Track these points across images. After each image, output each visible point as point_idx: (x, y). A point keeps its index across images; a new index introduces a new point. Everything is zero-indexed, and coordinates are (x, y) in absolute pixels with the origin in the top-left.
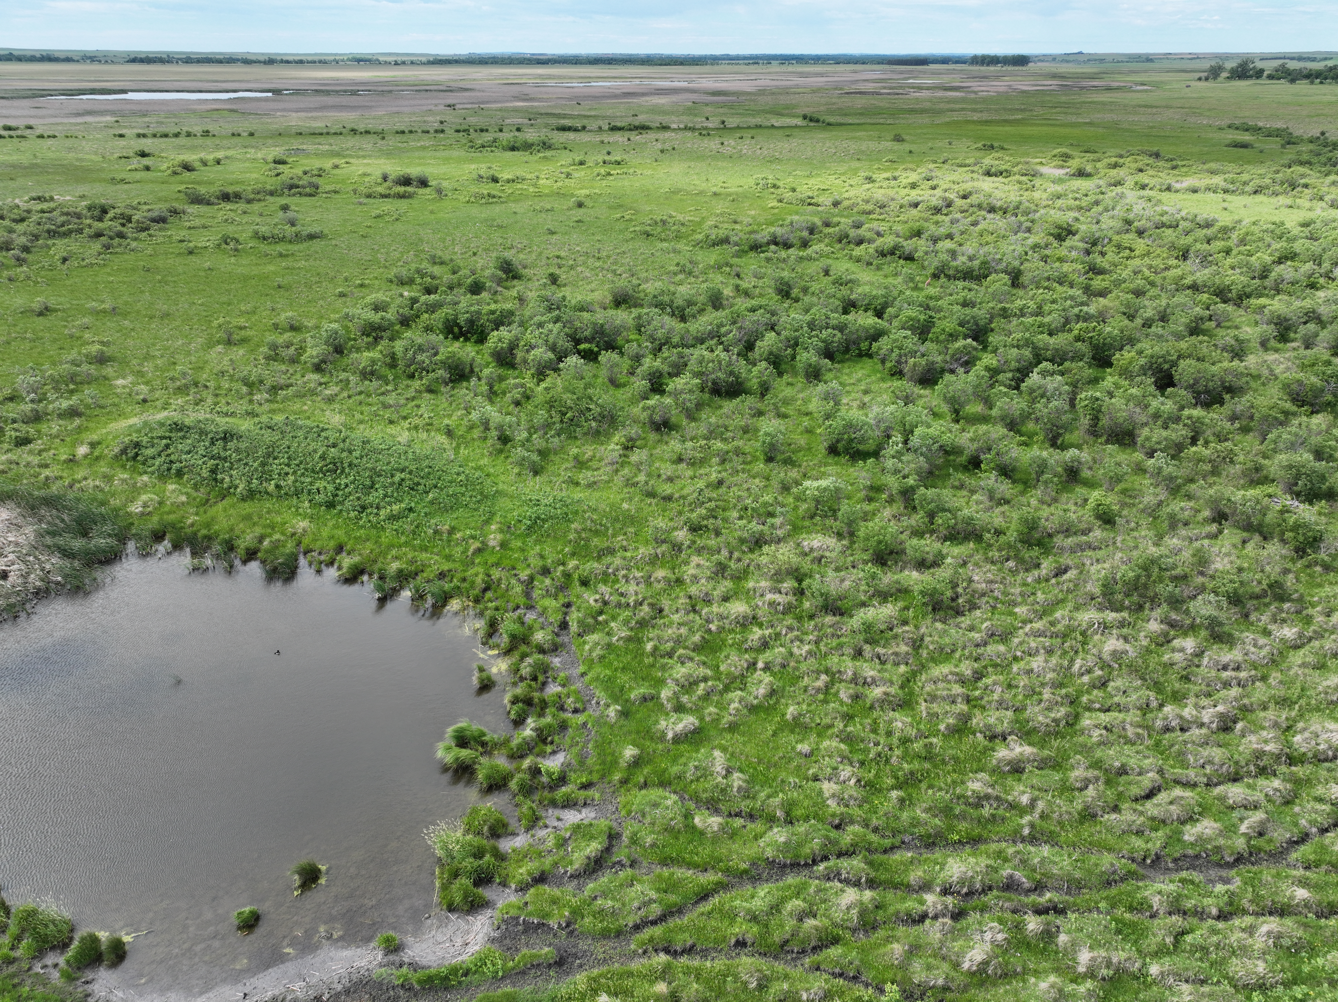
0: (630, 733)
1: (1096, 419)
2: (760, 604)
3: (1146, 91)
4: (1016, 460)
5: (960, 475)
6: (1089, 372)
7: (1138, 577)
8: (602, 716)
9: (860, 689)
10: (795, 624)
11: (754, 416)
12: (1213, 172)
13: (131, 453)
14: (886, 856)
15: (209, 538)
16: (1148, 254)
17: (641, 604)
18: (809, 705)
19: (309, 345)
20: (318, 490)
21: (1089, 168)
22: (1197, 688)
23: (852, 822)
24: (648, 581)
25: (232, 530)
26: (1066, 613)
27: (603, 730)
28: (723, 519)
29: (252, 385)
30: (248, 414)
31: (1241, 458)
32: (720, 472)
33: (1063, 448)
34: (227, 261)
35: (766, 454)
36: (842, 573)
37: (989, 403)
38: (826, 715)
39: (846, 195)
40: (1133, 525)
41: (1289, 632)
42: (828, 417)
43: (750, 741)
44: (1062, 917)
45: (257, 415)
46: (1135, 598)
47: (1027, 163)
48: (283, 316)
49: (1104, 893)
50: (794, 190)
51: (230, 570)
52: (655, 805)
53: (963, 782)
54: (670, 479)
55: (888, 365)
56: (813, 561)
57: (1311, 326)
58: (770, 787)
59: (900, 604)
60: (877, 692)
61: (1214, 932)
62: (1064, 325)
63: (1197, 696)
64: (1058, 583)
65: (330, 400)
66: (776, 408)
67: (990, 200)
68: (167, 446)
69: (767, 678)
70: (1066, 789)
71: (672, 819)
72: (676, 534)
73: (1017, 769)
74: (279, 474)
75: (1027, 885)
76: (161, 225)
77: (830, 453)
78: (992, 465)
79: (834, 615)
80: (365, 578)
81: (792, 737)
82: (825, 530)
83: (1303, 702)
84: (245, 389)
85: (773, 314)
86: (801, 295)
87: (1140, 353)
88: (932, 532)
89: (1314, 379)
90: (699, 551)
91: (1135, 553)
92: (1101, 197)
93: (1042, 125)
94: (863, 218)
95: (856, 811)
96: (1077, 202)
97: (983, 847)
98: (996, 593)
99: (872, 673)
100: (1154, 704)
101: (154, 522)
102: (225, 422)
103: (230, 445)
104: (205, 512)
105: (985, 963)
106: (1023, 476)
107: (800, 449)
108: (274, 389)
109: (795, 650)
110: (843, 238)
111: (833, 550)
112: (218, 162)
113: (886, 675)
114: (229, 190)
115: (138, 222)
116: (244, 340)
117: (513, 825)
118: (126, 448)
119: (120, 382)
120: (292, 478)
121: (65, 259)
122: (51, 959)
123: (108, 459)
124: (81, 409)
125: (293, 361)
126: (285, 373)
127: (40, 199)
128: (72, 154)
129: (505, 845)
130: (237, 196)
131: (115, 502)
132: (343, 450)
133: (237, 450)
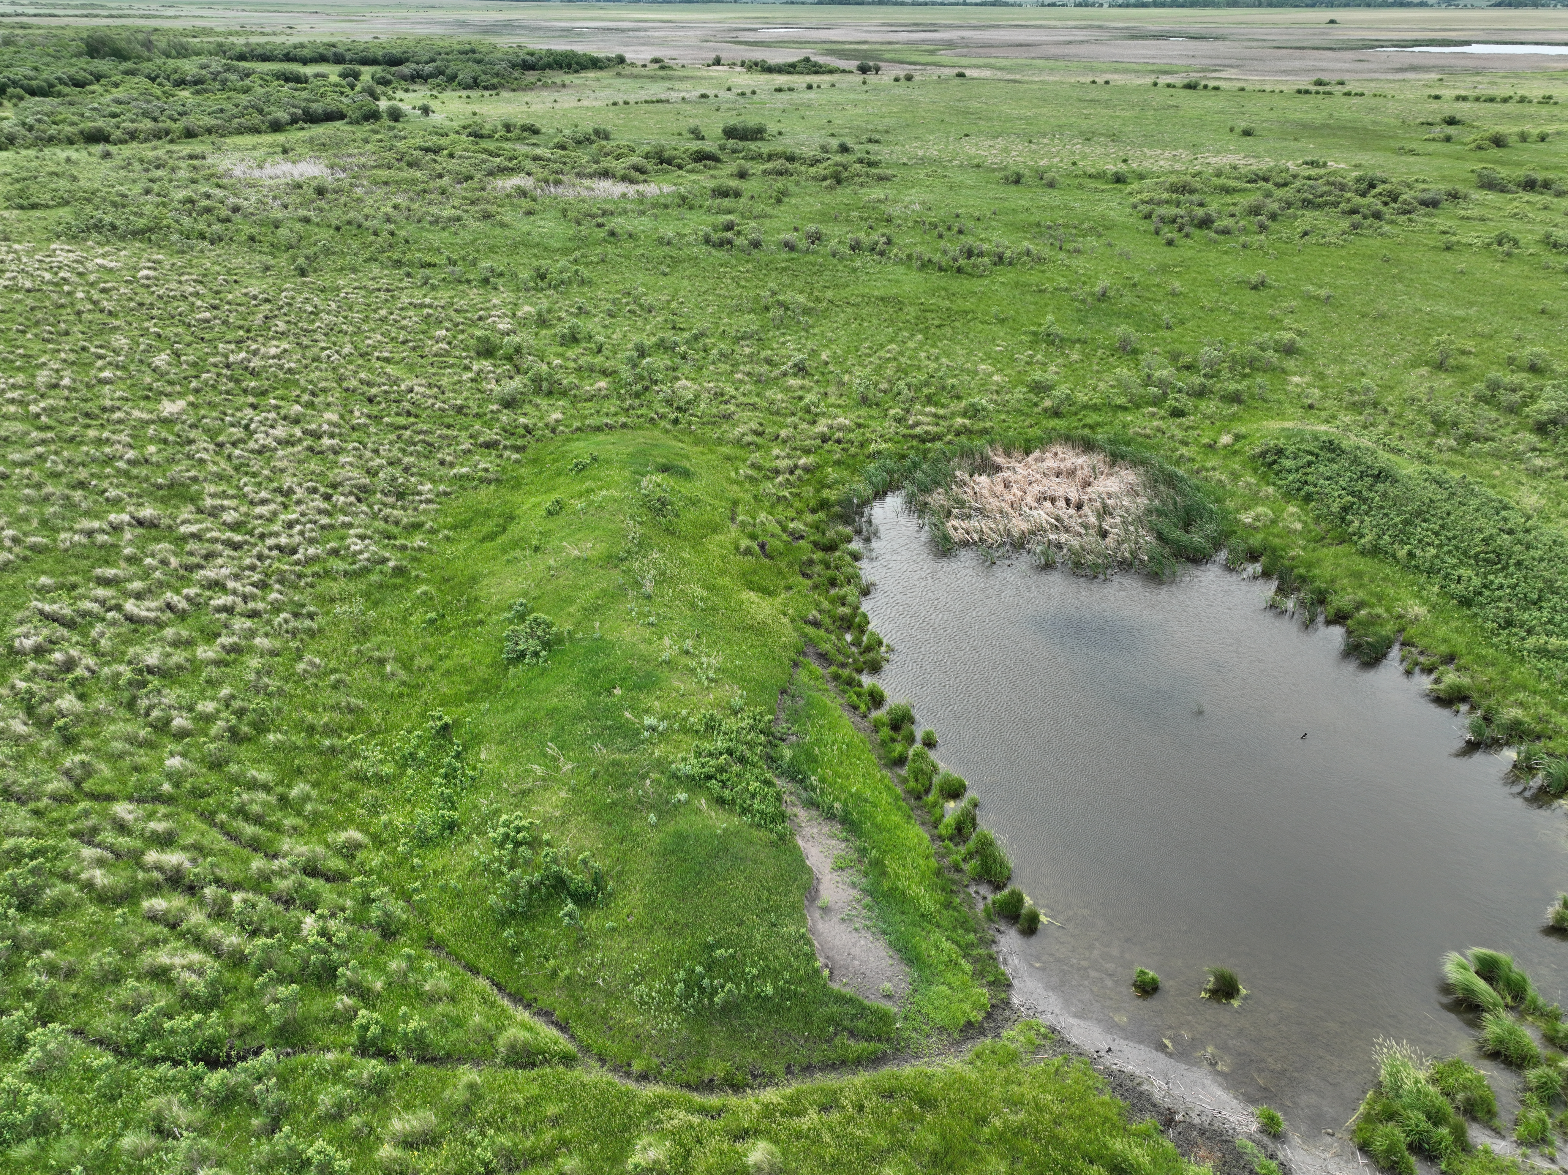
13: (1270, 458)
15: (1303, 579)
19: (1545, 395)
20: (1459, 577)
25: (1333, 581)
29: (1439, 423)
30: (1420, 457)
34: (1489, 266)
45: (1429, 463)
48: (1528, 350)
51: (1308, 625)
65: (1536, 473)
68: (1310, 464)
74: (1420, 541)
76: (1430, 209)
80: (1464, 708)
84: (1430, 427)
101: (1256, 540)
102: (1384, 458)
103: (1380, 487)
104: (1314, 550)
108: (1468, 438)
112: (1543, 138)
114: (1540, 176)
115: (1405, 202)
116: (1460, 368)
117: (1503, 1120)
118: (1266, 452)
119: (1296, 379)
120: (1433, 551)
121: (1306, 234)
122: (984, 890)
123: (1244, 458)
124: (1245, 397)
125: (1512, 410)
126: (1491, 422)
127: (1312, 164)
128: (1372, 116)
129: (1478, 1136)
130: (1547, 185)
131: (1230, 504)
132: (1520, 542)
133: (1385, 495)
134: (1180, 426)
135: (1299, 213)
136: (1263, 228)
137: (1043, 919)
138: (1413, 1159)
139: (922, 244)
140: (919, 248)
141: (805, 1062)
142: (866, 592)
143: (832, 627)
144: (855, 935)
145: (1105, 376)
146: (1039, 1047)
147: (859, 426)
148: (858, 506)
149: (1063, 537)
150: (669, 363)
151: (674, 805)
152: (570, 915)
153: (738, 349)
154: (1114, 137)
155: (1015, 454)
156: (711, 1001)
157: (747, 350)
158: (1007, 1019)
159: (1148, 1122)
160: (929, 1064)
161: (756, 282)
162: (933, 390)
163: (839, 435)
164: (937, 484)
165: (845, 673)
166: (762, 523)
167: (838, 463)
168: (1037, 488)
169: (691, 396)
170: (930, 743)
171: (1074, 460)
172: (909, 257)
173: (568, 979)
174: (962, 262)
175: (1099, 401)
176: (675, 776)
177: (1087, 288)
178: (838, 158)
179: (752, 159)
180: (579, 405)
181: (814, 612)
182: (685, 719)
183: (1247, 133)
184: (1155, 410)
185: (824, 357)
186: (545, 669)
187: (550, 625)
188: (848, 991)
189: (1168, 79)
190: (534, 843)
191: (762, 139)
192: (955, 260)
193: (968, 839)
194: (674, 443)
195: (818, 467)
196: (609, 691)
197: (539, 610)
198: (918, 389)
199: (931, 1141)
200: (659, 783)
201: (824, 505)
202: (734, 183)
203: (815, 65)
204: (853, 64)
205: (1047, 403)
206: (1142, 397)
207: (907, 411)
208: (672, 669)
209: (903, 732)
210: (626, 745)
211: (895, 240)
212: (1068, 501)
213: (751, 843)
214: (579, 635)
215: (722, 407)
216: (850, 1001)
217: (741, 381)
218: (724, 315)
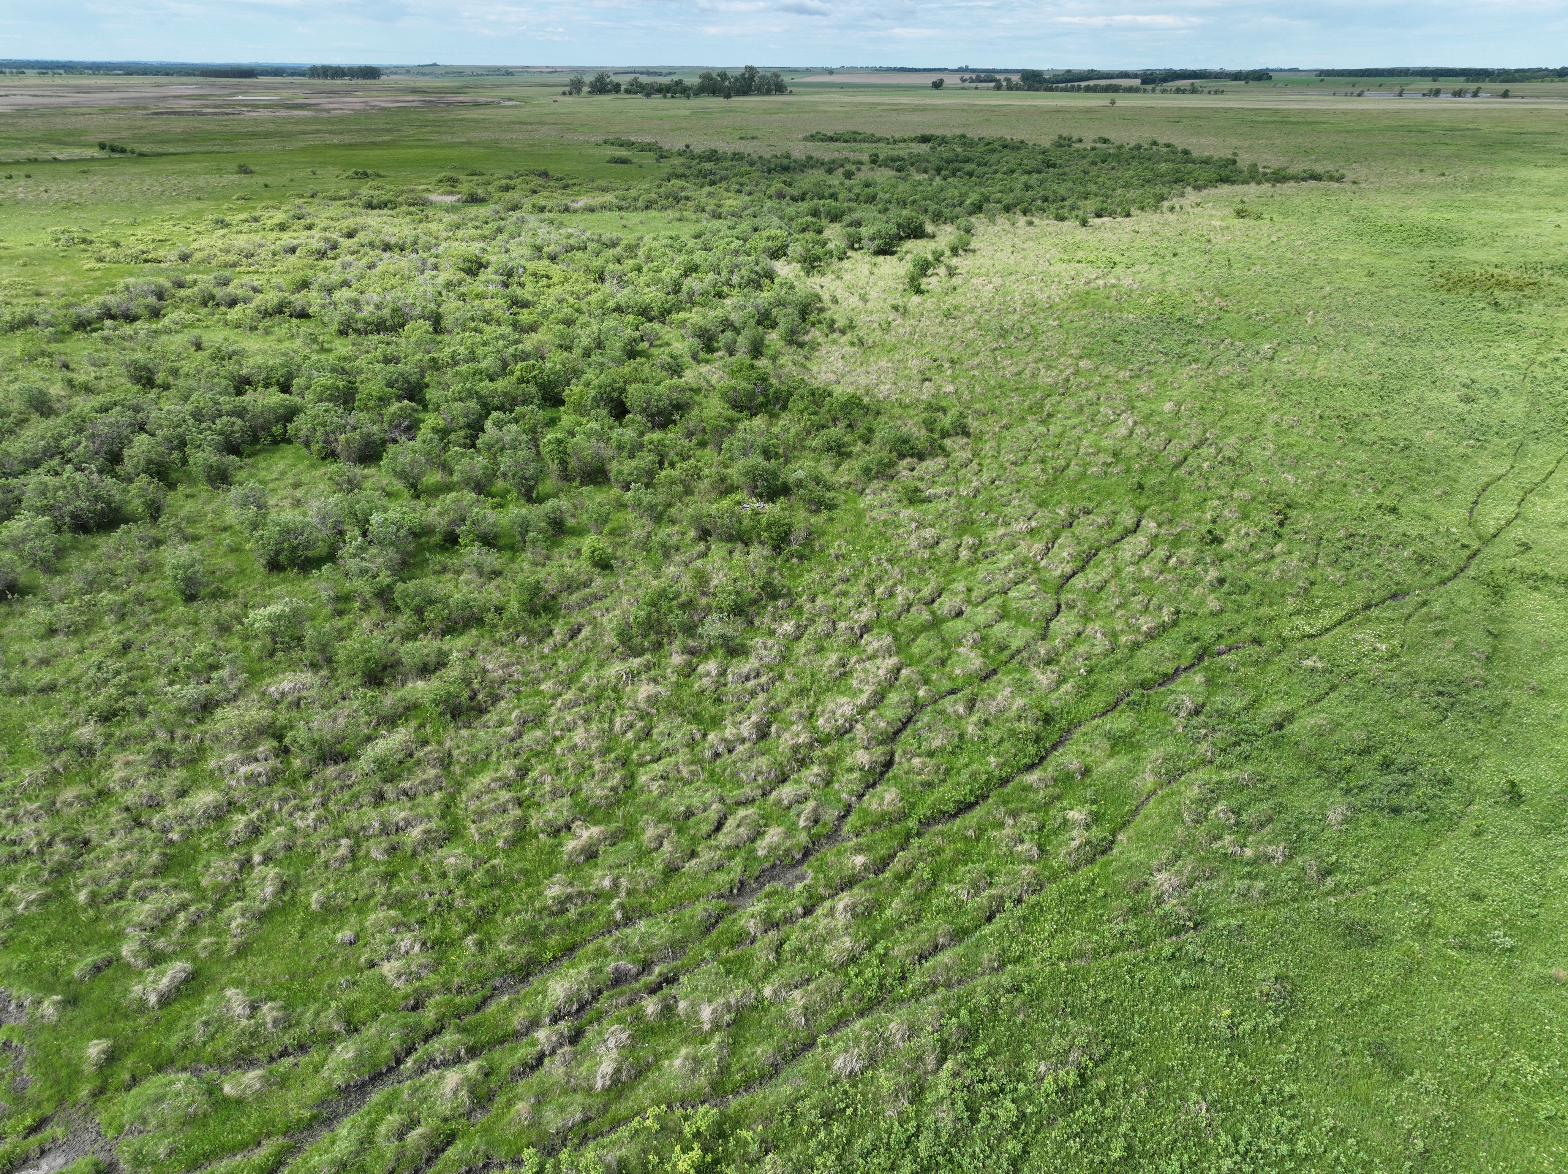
0: (87, 1023)
1: (564, 463)
2: (234, 783)
3: (516, 106)
4: (494, 525)
5: (439, 558)
6: (541, 415)
7: (649, 615)
8: (32, 1021)
9: (394, 838)
10: (289, 791)
11: (150, 547)
12: (604, 190)
14: (479, 1015)
16: (566, 280)
17: (50, 844)
18: (337, 882)
21: (480, 192)
22: (730, 706)
23: (430, 995)
24: (52, 809)
26: (592, 674)
27: (41, 1038)
28: (145, 693)
31: (707, 471)
32: (121, 633)
33: (540, 500)
35: (183, 593)
36: (332, 711)
37: (446, 468)
38: (361, 885)
39: (195, 245)
40: (630, 564)
41: (788, 627)
42: (255, 526)
43: (271, 957)
44: (676, 986)
46: (653, 637)
47: (412, 191)
49: (706, 942)
50: (117, 245)
52: (159, 1099)
53: (540, 894)
54: (45, 662)
55: (315, 447)
56: (289, 708)
57: (729, 334)
58: (316, 1000)
59: (413, 724)
60: (416, 833)
61: (805, 929)
62: (504, 368)
63: (732, 714)
64: (576, 646)
66: (180, 530)
67: (382, 237)
69: (272, 871)
70: (643, 855)
71: (189, 1105)
72: (77, 733)
73: (591, 854)
75: (633, 968)
77: (271, 570)
78: (471, 537)
79: (336, 763)
81: (327, 929)
82: (293, 666)
83: (815, 687)
85: (137, 409)
86: (171, 380)
87: (588, 384)
88: (426, 630)
89: (744, 384)
90: (123, 744)
91: (640, 592)
92: (502, 223)
93: (417, 147)
94: (227, 273)
95: (431, 980)
96: (479, 231)
97: (580, 953)
98: (516, 675)
99: (403, 815)
100: (698, 737)
105: (618, 1071)
106: (508, 541)
107: (229, 575)
109: (299, 823)
110: (207, 300)
111: (312, 686)
113: (421, 810)
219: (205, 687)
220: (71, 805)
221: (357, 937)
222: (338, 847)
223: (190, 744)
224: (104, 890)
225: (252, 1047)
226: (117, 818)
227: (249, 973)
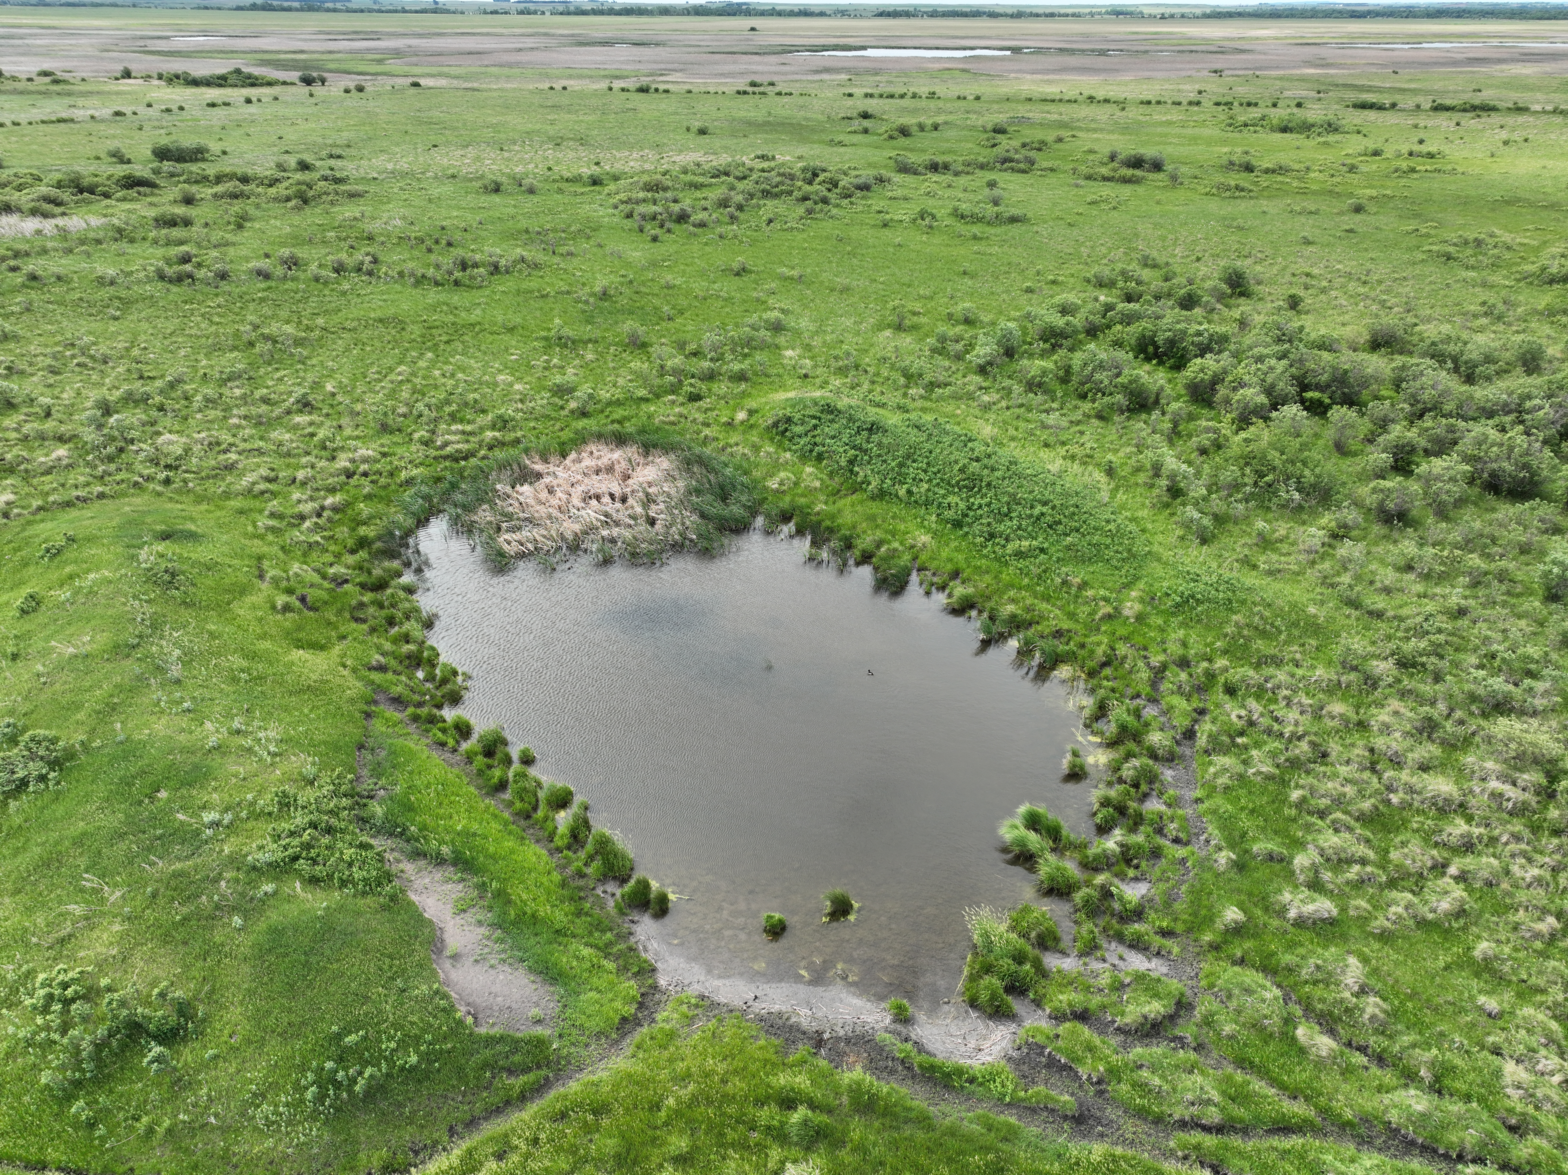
0: (1239, 891)
2: (1477, 790)
8: (1208, 858)
10: (1527, 834)
11: (1546, 531)
13: (782, 428)
15: (830, 530)
17: (1299, 739)
18: (1516, 949)
19: (979, 342)
20: (949, 504)
23: (1538, 1132)
24: (1317, 713)
25: (854, 527)
27: (1206, 876)
28: (1452, 662)
29: (911, 377)
30: (899, 408)
32: (1466, 598)
34: (918, 238)
35: (1549, 589)
38: (1540, 973)
43: (1406, 963)
45: (907, 411)
48: (960, 307)
51: (842, 569)
52: (1248, 991)
54: (1387, 591)
58: (1421, 1034)
65: (987, 408)
68: (815, 427)
69: (1458, 892)
71: (1265, 1017)
72: (1375, 663)
74: (914, 479)
76: (865, 193)
80: (974, 613)
81: (1474, 983)
84: (902, 381)
90: (1404, 694)
95: (1550, 1121)
101: (785, 502)
102: (873, 414)
103: (875, 438)
104: (834, 503)
108: (932, 386)
109: (1515, 869)
112: (936, 127)
114: (940, 159)
115: (844, 188)
116: (915, 328)
117: (1066, 942)
118: (778, 422)
119: (789, 353)
120: (926, 486)
121: (770, 221)
122: (611, 887)
123: (761, 429)
124: (750, 374)
125: (959, 357)
126: (947, 370)
127: (763, 157)
128: (802, 113)
129: (1053, 962)
130: (946, 167)
131: (757, 474)
132: (986, 467)
133: (880, 445)
134: (699, 409)
135: (762, 202)
136: (733, 218)
137: (672, 897)
138: (1010, 999)
139: (412, 259)
140: (411, 265)
141: (468, 1117)
142: (429, 624)
143: (400, 668)
144: (492, 972)
145: (621, 371)
146: (693, 1018)
147: (384, 455)
148: (401, 538)
149: (615, 531)
150: (144, 417)
151: (261, 900)
152: (157, 1060)
153: (226, 391)
154: (582, 141)
155: (552, 459)
156: (350, 1092)
157: (238, 392)
158: (659, 1003)
159: (802, 1050)
160: (592, 1072)
161: (232, 317)
162: (454, 407)
163: (364, 467)
164: (481, 501)
165: (424, 711)
166: (297, 575)
167: (369, 497)
168: (580, 489)
169: (180, 452)
170: (528, 760)
171: (609, 456)
172: (401, 274)
173: (169, 1131)
174: (458, 274)
175: (621, 396)
176: (254, 868)
177: (587, 289)
178: (299, 176)
179: (197, 182)
180: (35, 481)
181: (378, 657)
182: (253, 804)
183: (702, 132)
184: (673, 397)
185: (329, 387)
186: (58, 793)
187: (54, 741)
188: (496, 1031)
189: (621, 84)
190: (90, 994)
191: (204, 160)
192: (450, 273)
193: (585, 843)
194: (170, 505)
195: (348, 504)
196: (152, 798)
197: (34, 727)
198: (439, 408)
199: (610, 1144)
200: (237, 881)
201: (363, 543)
202: (180, 210)
203: (249, 76)
204: (294, 76)
205: (573, 405)
206: (659, 387)
207: (433, 432)
208: (224, 754)
209: (499, 755)
210: (187, 850)
211: (381, 258)
212: (612, 496)
213: (359, 914)
214: (97, 743)
215: (222, 457)
216: (502, 1039)
217: (239, 427)
218: (201, 357)
219: (1511, 687)
220: (1333, 718)
221: (1499, 1016)
222: (1540, 919)
223: (1461, 730)
224: (1313, 802)
225: (1341, 1019)
226: (1359, 751)
227: (1378, 959)
